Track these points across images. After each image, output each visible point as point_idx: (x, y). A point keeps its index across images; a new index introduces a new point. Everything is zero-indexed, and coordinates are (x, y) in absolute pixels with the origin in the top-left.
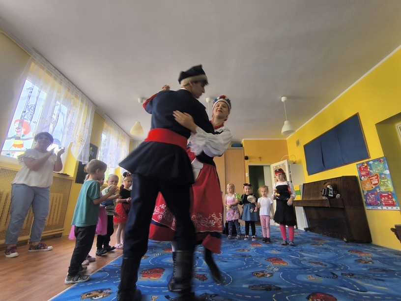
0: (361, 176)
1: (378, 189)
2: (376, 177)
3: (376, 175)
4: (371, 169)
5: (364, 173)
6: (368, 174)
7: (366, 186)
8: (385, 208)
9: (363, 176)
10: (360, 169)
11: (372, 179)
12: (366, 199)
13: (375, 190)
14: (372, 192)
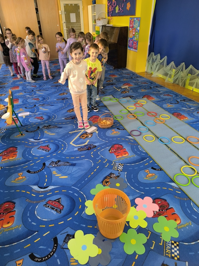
0: (130, 27)
1: (134, 38)
2: (135, 30)
3: (135, 29)
4: (134, 24)
5: (131, 26)
6: (133, 27)
7: (130, 35)
8: (133, 49)
9: (131, 27)
10: (130, 21)
11: (133, 31)
12: (129, 43)
13: (132, 38)
14: (132, 39)
